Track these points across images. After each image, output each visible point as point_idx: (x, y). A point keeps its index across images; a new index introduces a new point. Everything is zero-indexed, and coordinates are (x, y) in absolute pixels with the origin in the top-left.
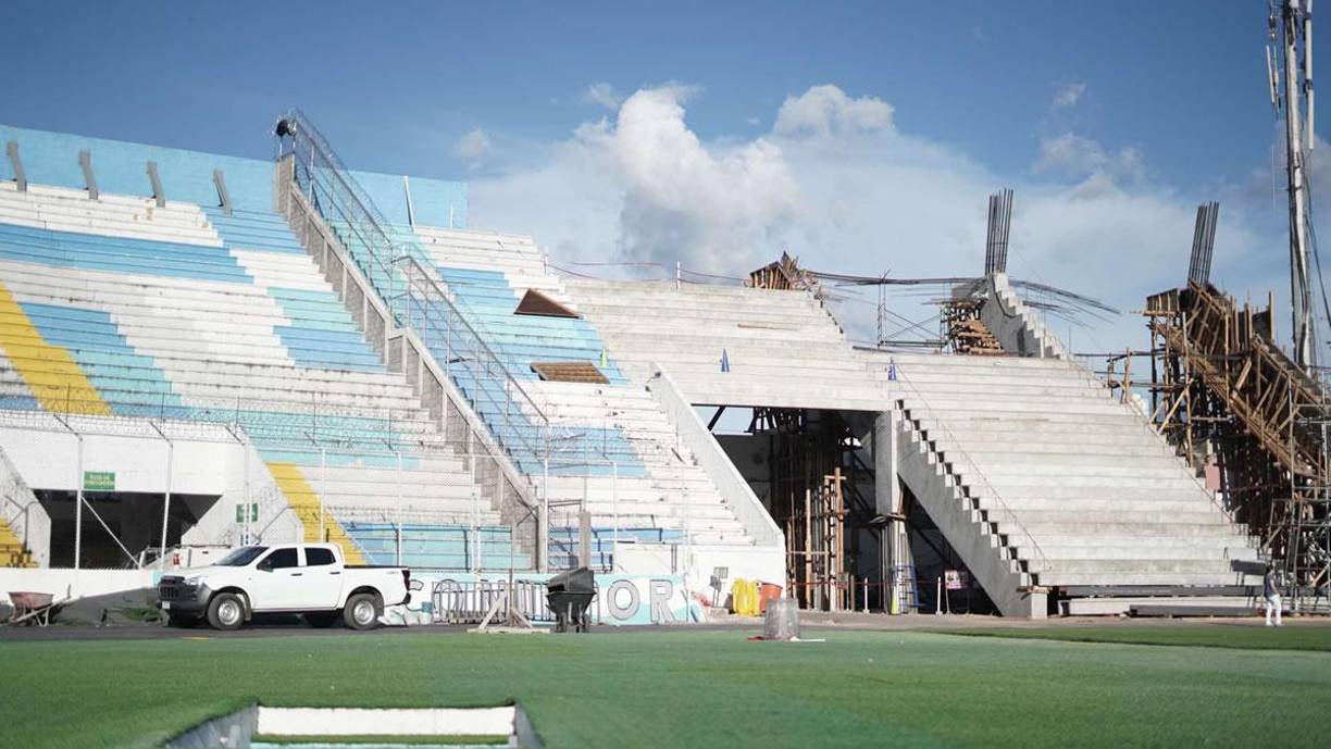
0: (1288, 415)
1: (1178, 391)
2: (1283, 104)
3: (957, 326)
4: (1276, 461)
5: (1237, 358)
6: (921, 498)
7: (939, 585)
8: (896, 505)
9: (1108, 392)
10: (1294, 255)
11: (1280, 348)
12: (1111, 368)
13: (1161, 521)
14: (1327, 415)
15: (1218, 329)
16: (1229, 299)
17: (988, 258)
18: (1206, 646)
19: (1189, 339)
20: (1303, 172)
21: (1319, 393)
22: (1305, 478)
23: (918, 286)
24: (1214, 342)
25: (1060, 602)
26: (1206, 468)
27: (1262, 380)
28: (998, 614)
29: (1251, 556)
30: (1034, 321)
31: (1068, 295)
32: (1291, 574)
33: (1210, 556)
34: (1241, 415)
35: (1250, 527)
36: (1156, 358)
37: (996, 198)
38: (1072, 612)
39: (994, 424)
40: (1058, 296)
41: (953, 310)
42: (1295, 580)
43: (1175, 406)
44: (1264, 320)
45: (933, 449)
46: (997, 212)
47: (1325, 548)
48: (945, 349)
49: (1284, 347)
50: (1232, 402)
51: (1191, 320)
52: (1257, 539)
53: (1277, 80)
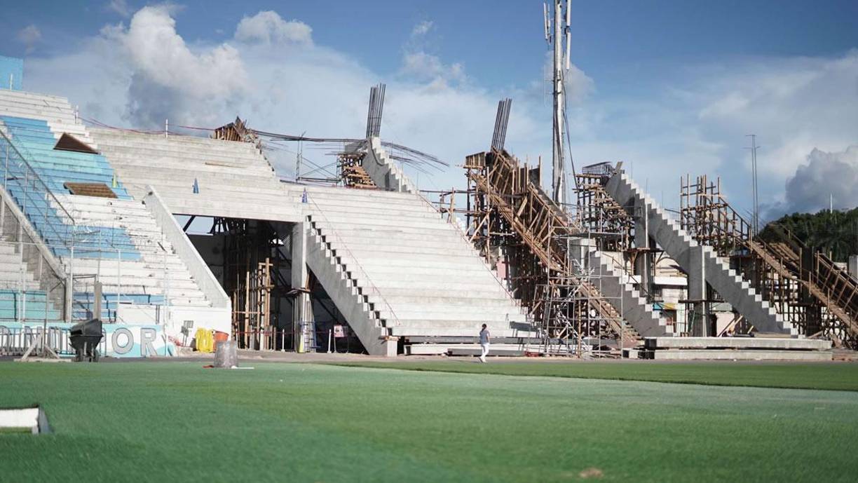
0: (547, 233)
1: (483, 216)
2: (552, 40)
3: (347, 170)
4: (539, 261)
5: (518, 197)
6: (321, 279)
7: (330, 334)
8: (304, 283)
9: (440, 215)
10: (555, 135)
11: (545, 192)
12: (442, 200)
13: (468, 297)
14: (571, 234)
15: (508, 178)
16: (515, 160)
17: (368, 127)
18: (491, 373)
19: (490, 184)
20: (562, 84)
21: (566, 220)
22: (556, 272)
23: (324, 143)
24: (505, 186)
25: (405, 346)
26: (497, 265)
27: (533, 211)
28: (366, 353)
29: (522, 319)
30: (396, 169)
31: (418, 153)
32: (545, 330)
33: (498, 319)
34: (520, 232)
35: (522, 301)
36: (470, 195)
37: (375, 89)
38: (412, 353)
39: (367, 232)
40: (411, 153)
41: (345, 159)
42: (547, 334)
43: (481, 225)
44: (536, 173)
45: (329, 248)
46: (375, 99)
47: (566, 315)
48: (339, 184)
49: (547, 191)
50: (515, 224)
51: (492, 172)
52: (526, 309)
53: (549, 26)
